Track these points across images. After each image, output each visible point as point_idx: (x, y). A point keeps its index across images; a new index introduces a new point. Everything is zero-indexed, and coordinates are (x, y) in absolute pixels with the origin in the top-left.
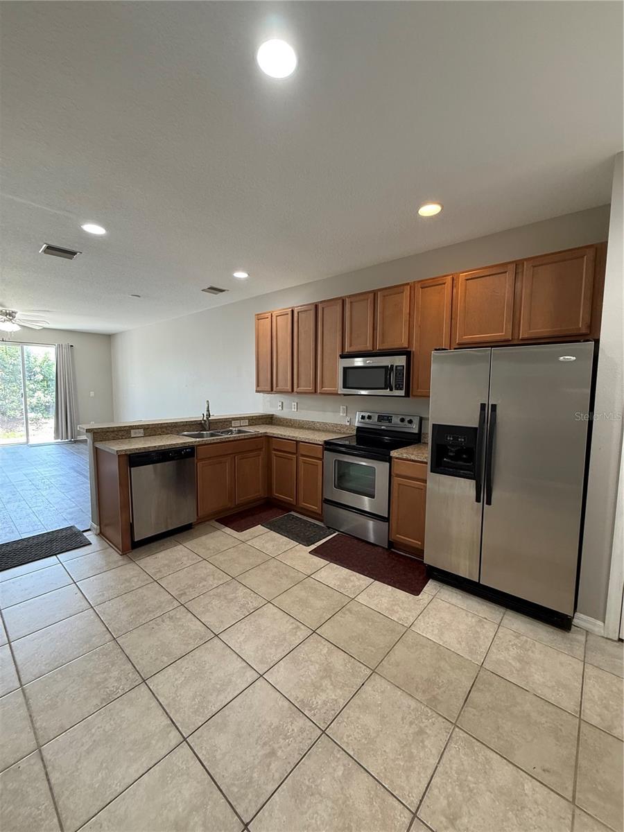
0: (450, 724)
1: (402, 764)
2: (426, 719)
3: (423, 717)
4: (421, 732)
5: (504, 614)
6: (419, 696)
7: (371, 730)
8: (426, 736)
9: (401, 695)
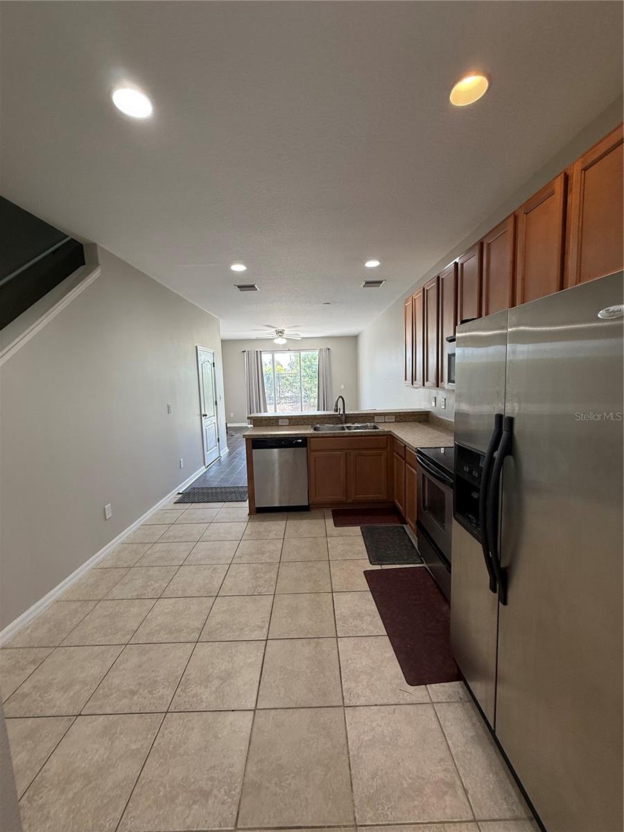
0: (234, 823)
1: (161, 794)
2: (225, 792)
3: (226, 787)
4: (206, 794)
5: (516, 819)
6: (252, 768)
7: (186, 746)
8: (204, 803)
9: (241, 751)
